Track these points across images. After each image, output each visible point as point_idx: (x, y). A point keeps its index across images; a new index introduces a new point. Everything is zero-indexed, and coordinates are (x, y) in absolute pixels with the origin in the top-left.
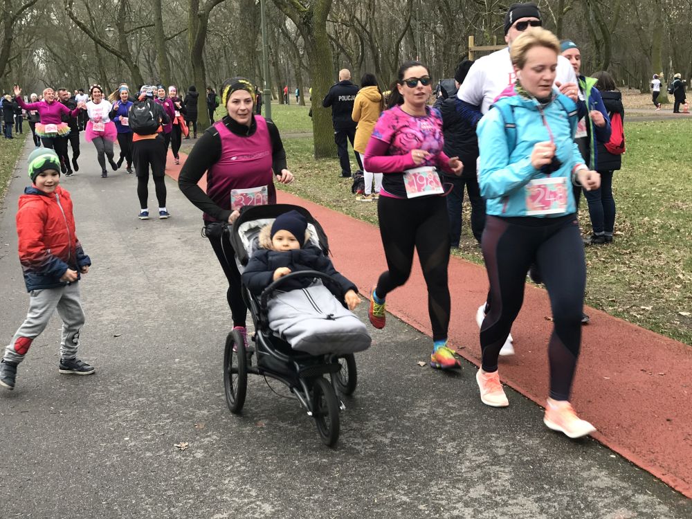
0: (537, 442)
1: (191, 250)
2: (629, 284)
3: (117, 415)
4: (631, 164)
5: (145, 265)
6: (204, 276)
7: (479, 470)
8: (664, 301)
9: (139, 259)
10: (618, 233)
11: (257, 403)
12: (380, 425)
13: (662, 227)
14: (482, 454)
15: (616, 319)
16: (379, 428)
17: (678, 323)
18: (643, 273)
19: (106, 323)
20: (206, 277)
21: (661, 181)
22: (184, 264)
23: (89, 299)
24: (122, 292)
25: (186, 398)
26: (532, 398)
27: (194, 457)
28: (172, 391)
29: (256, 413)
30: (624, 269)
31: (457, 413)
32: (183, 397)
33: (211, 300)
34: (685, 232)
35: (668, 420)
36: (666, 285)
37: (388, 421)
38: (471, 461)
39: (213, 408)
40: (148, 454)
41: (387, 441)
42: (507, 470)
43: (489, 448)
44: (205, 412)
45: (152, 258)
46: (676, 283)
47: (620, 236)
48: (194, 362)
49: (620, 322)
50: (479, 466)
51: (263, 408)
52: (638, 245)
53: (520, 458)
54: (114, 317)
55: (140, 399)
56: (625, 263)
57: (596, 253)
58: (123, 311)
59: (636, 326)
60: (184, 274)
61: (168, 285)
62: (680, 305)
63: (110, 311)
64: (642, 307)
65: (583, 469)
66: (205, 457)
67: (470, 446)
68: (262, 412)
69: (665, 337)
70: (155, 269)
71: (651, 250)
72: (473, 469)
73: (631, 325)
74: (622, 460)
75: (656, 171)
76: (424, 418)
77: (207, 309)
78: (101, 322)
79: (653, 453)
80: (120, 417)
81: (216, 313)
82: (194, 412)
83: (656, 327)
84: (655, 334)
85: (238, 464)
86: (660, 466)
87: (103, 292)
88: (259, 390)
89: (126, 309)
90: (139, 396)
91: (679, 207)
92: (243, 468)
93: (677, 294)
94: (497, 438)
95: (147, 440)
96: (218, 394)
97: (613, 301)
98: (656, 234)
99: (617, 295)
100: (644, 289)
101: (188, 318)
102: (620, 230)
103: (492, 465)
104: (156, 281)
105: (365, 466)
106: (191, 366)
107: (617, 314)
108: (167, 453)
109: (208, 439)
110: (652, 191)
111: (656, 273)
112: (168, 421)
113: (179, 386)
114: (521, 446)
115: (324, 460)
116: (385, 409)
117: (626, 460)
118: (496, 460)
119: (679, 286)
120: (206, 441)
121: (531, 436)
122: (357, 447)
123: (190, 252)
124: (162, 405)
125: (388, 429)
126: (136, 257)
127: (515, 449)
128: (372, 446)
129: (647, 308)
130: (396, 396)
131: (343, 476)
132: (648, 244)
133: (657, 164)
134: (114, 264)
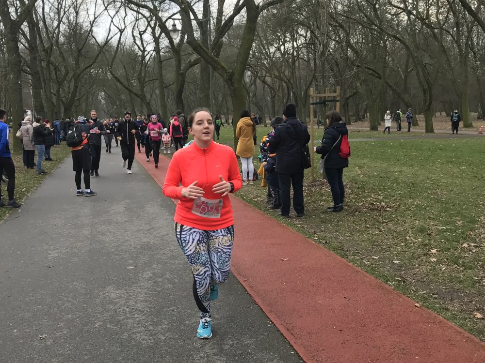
0: (252, 342)
1: (128, 214)
2: (374, 242)
3: (20, 316)
4: (423, 165)
5: (96, 223)
6: (124, 231)
7: (206, 359)
8: (389, 253)
9: (94, 219)
10: (388, 209)
11: (103, 312)
12: (166, 328)
13: (417, 206)
14: (214, 348)
15: (349, 264)
16: (164, 330)
17: (389, 267)
18: (386, 235)
19: (50, 259)
20: (125, 232)
21: (434, 177)
22: (117, 223)
23: (50, 243)
24: (71, 239)
25: (65, 307)
26: (267, 314)
27: (46, 344)
28: (60, 302)
29: (99, 318)
30: (377, 232)
31: (217, 322)
32: (63, 306)
33: (118, 246)
34: (430, 209)
35: (340, 330)
36: (395, 243)
37: (172, 325)
38: (205, 352)
39: (75, 314)
40: (21, 341)
41: (163, 338)
42: (222, 359)
43: (221, 344)
44: (69, 316)
45: (102, 219)
46: (403, 242)
47: (387, 211)
48: (84, 285)
49: (350, 266)
50: (207, 356)
51: (104, 315)
52: (396, 216)
53: (235, 352)
54: (56, 255)
55: (39, 307)
56: (379, 229)
57: (366, 221)
58: (64, 251)
59: (359, 269)
60: (114, 229)
61: (100, 236)
62: (397, 256)
63: (56, 251)
64: (373, 257)
65: (269, 360)
66: (51, 344)
67: (211, 343)
68: (102, 317)
69: (372, 277)
70: (100, 226)
71: (401, 220)
72: (202, 357)
73: (356, 268)
74: (296, 356)
75: (436, 170)
76: (194, 325)
77: (113, 252)
78: (48, 257)
79: (317, 351)
80: (20, 317)
81: (116, 254)
82: (63, 316)
83: (372, 270)
84: (367, 274)
85: (67, 349)
86: (316, 360)
87: (62, 239)
88: (109, 304)
89: (67, 250)
90: (39, 305)
91: (437, 193)
92: (69, 352)
93: (399, 248)
94: (230, 339)
95: (26, 332)
96: (84, 305)
97: (358, 252)
98: (410, 210)
99: (362, 249)
100: (381, 245)
101: (98, 257)
102: (390, 208)
103: (216, 356)
104: (95, 233)
105: (140, 354)
106: (80, 287)
107: (352, 261)
108: (31, 341)
109: (61, 333)
110: (426, 183)
111: (395, 235)
112: (45, 321)
113: (65, 299)
114: (241, 344)
115: (119, 349)
116: (175, 318)
117: (299, 355)
118: (220, 353)
119: (403, 244)
120: (58, 334)
121: (251, 337)
122: (143, 342)
123: (127, 216)
124: (48, 310)
125: (169, 330)
126: (93, 218)
127: (236, 346)
128: (152, 341)
129: (375, 258)
130: (188, 309)
131: (123, 359)
132: (401, 217)
133: (439, 165)
134: (78, 222)
